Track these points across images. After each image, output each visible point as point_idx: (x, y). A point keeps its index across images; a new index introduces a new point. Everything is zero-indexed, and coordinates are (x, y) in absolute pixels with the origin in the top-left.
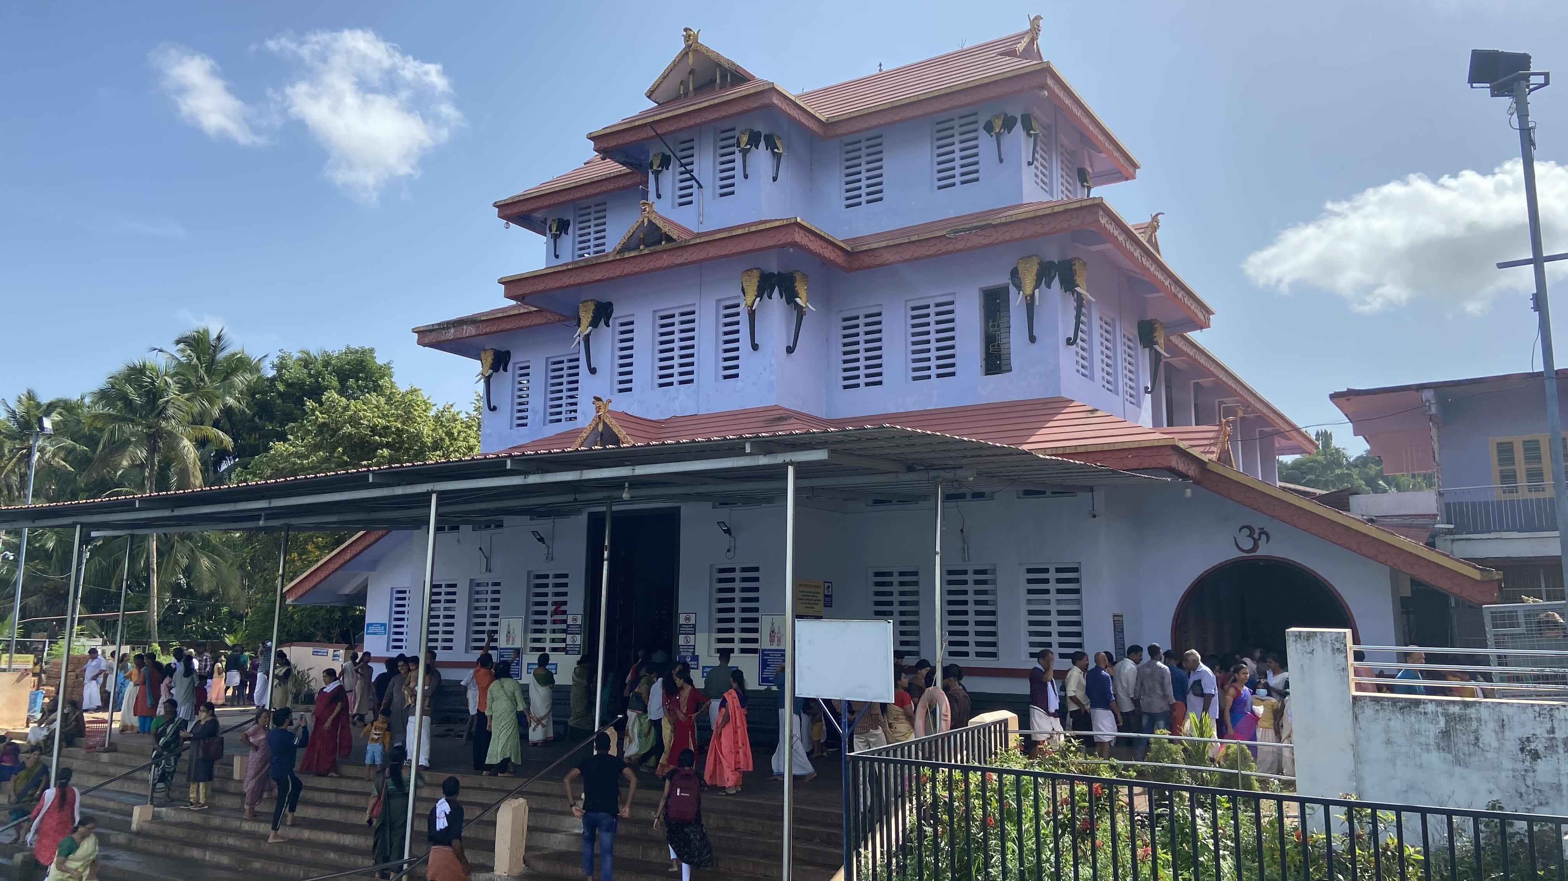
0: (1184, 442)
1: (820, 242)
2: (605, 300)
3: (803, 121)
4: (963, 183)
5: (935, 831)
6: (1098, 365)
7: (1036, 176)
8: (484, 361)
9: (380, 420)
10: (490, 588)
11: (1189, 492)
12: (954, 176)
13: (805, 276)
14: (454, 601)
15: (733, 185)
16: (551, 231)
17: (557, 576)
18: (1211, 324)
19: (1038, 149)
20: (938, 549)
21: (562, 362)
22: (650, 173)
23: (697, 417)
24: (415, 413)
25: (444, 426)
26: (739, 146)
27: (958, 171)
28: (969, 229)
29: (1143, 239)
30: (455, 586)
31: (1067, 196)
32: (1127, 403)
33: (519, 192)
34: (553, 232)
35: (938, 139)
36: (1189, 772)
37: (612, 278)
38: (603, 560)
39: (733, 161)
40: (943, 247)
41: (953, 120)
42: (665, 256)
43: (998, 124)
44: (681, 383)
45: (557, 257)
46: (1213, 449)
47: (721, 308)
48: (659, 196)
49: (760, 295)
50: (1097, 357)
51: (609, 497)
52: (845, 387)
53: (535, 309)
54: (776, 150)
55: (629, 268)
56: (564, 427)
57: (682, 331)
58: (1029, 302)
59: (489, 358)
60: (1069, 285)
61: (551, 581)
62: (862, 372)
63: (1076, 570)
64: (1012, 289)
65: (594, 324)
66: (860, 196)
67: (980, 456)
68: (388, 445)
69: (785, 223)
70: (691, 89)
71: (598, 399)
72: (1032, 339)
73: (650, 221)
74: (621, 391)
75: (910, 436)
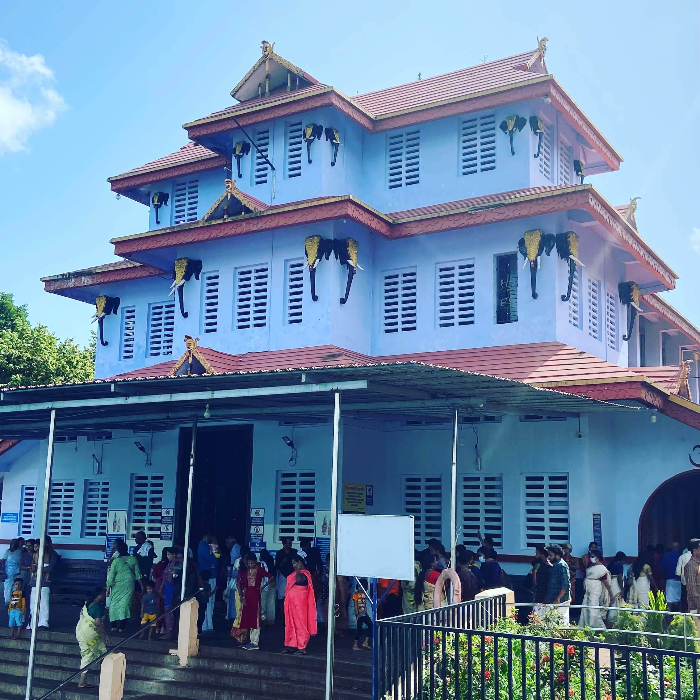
0: (651, 379)
1: (368, 215)
2: (195, 258)
3: (356, 118)
4: (483, 170)
5: (445, 682)
6: (586, 317)
7: (541, 166)
8: (98, 306)
9: (14, 351)
10: (101, 487)
11: (654, 419)
12: (475, 165)
13: (356, 242)
14: (72, 497)
15: (299, 168)
16: (153, 202)
17: (154, 478)
18: (676, 287)
19: (542, 144)
20: (454, 460)
21: (161, 307)
22: (233, 157)
23: (267, 354)
24: (42, 345)
25: (65, 357)
26: (304, 137)
27: (479, 161)
28: (486, 207)
29: (624, 218)
30: (73, 484)
31: (565, 183)
32: (609, 348)
33: (129, 170)
34: (156, 203)
35: (464, 135)
36: (646, 637)
37: (201, 241)
38: (189, 466)
39: (300, 149)
40: (465, 221)
41: (476, 120)
42: (244, 224)
43: (511, 124)
44: (256, 326)
45: (158, 223)
46: (674, 385)
47: (288, 266)
48: (240, 176)
49: (319, 256)
50: (586, 311)
51: (195, 416)
52: (387, 331)
53: (140, 264)
54: (334, 141)
55: (215, 233)
56: (162, 359)
57: (257, 285)
58: (533, 266)
59: (102, 303)
60: (564, 253)
61: (149, 482)
62: (400, 320)
63: (564, 478)
64: (520, 256)
65: (187, 277)
66: (401, 179)
67: (489, 387)
68: (20, 371)
69: (340, 199)
70: (267, 90)
71: (188, 337)
72: (535, 296)
73: (232, 195)
74: (207, 331)
75: (433, 371)
